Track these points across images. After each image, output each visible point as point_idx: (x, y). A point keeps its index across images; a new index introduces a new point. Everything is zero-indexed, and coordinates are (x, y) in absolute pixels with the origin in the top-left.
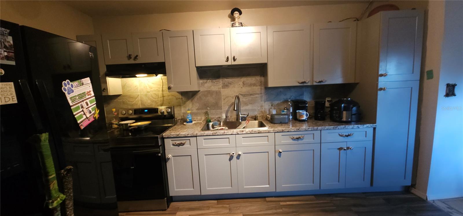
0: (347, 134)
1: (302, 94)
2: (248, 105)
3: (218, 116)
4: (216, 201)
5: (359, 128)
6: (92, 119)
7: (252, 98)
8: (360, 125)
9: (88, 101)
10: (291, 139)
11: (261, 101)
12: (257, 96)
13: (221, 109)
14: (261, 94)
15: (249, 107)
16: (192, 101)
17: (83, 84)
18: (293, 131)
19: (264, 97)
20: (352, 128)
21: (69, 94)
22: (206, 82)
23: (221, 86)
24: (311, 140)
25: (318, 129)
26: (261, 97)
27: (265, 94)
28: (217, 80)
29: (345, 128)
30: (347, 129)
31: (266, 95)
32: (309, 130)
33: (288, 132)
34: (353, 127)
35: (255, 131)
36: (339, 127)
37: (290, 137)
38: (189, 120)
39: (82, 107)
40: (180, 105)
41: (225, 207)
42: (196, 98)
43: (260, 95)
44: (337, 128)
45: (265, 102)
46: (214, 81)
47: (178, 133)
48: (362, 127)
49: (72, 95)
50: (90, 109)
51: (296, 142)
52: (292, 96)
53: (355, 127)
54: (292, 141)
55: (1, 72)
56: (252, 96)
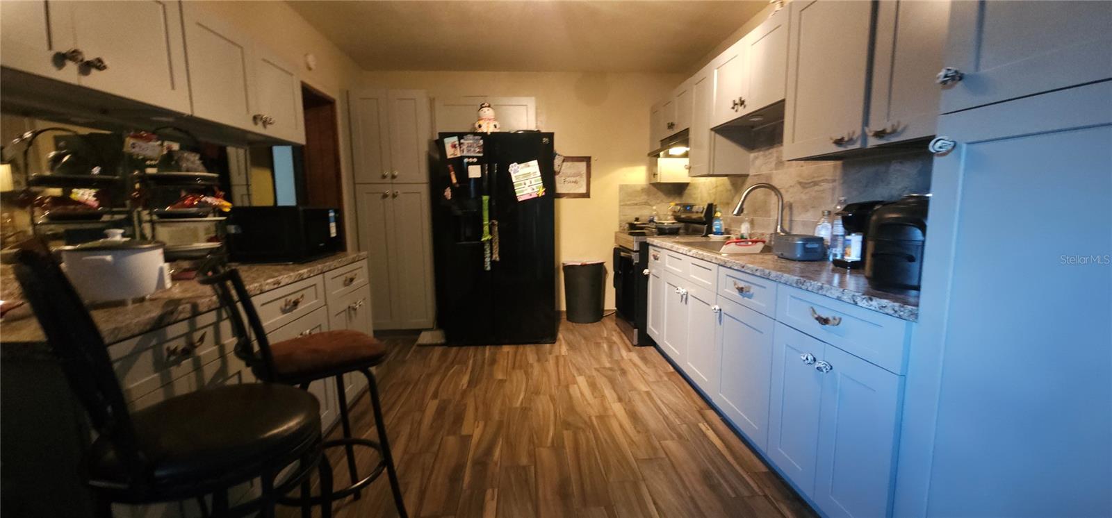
5: (856, 304)
6: (534, 196)
7: (816, 191)
8: (859, 294)
10: (735, 290)
12: (825, 186)
14: (834, 181)
17: (529, 166)
19: (839, 192)
20: (839, 299)
21: (514, 173)
25: (771, 278)
28: (770, 151)
29: (820, 292)
30: (825, 295)
32: (757, 274)
33: (730, 268)
34: (840, 295)
35: (700, 255)
36: (809, 284)
37: (735, 284)
38: (716, 229)
43: (831, 185)
48: (865, 303)
49: (517, 174)
50: (535, 188)
53: (845, 297)
54: (736, 293)
55: (475, 160)
56: (817, 187)
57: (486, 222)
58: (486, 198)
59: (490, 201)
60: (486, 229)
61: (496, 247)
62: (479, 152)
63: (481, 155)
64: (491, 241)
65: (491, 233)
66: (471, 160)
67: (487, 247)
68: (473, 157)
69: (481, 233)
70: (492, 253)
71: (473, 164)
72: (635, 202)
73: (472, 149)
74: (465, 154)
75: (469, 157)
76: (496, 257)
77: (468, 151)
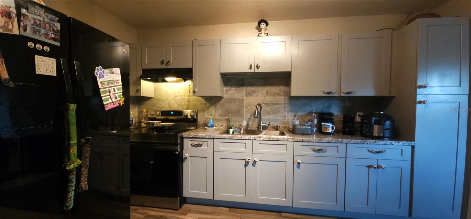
0: (378, 151)
1: (330, 107)
2: (270, 115)
3: (239, 124)
4: (228, 209)
5: (393, 144)
6: (117, 105)
7: (275, 107)
8: (394, 141)
9: (115, 88)
10: (312, 151)
11: (285, 111)
12: (280, 105)
13: (243, 117)
15: (272, 117)
16: (215, 107)
17: (113, 73)
18: (315, 141)
19: (288, 108)
20: (384, 144)
21: (100, 78)
22: (230, 90)
23: (244, 94)
24: (335, 153)
25: (343, 142)
26: (285, 107)
27: (289, 104)
28: (241, 88)
29: (375, 143)
30: (378, 144)
31: (290, 105)
32: (332, 142)
33: (309, 142)
35: (273, 138)
36: (368, 142)
37: (311, 148)
38: (210, 124)
39: (110, 92)
40: (203, 111)
41: (237, 216)
42: (220, 105)
43: (284, 105)
44: (365, 143)
45: (288, 112)
46: (238, 89)
47: (197, 134)
48: (396, 144)
49: (102, 80)
50: (117, 95)
51: (317, 154)
52: (318, 108)
53: (388, 143)
54: (312, 152)
55: (47, 49)
56: (275, 106)
57: (74, 141)
58: (73, 107)
59: (78, 111)
60: (74, 151)
61: (85, 172)
63: (58, 44)
64: (79, 169)
65: (80, 156)
66: (39, 47)
67: (73, 177)
68: (43, 44)
69: (65, 156)
70: (78, 181)
71: (43, 53)
74: (29, 33)
75: (36, 42)
76: (84, 185)
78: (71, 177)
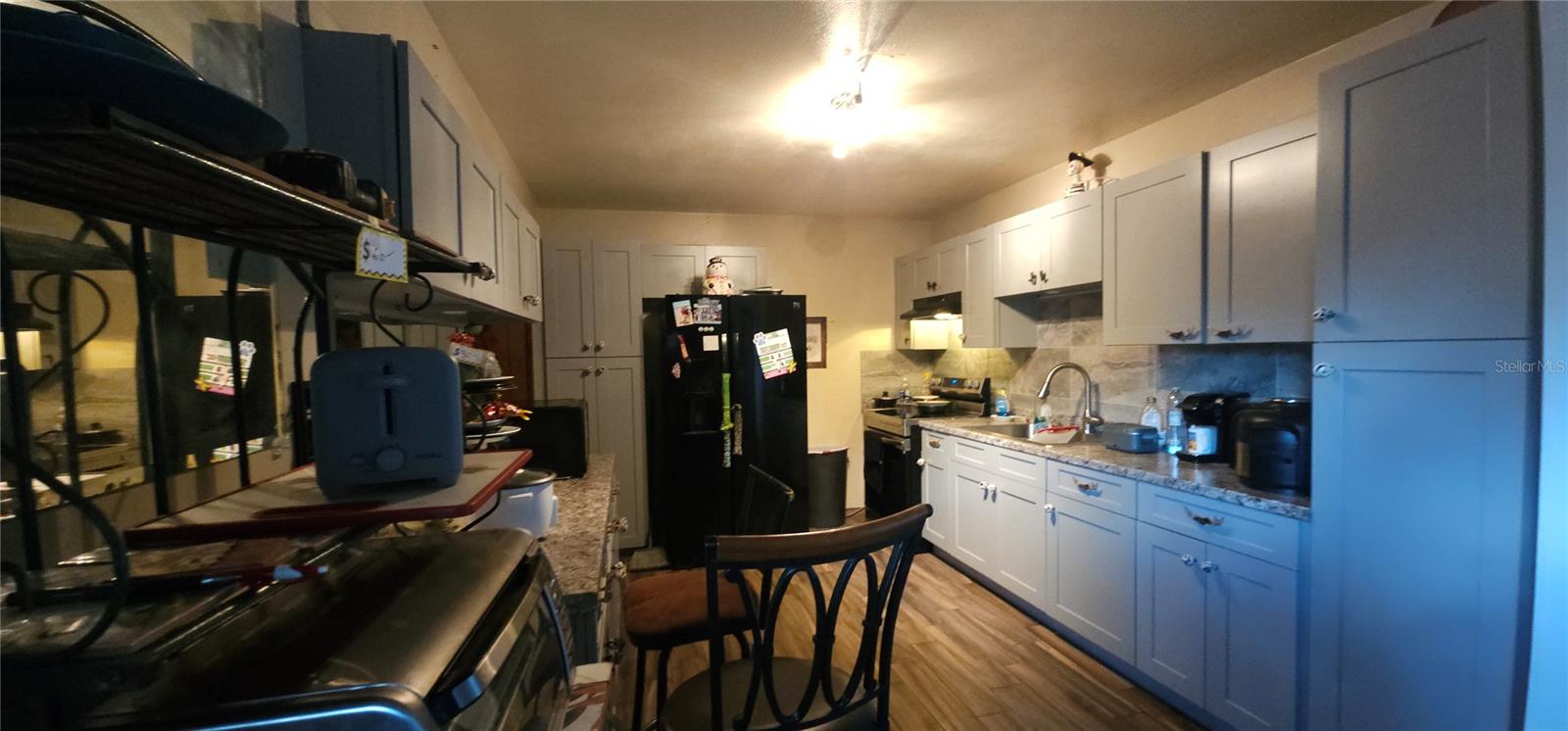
0: (1204, 516)
2: (1118, 394)
3: (1060, 414)
5: (1241, 504)
6: (784, 372)
7: (1127, 374)
8: (1245, 495)
9: (782, 355)
10: (1077, 488)
11: (1150, 386)
12: (1140, 369)
13: (1068, 397)
14: (1150, 364)
15: (1122, 400)
16: (1024, 370)
17: (778, 336)
19: (1157, 377)
20: (1220, 499)
21: (759, 342)
22: (1047, 329)
23: (1070, 339)
24: (1118, 505)
25: (1128, 476)
26: (1150, 373)
27: (1160, 366)
28: (1064, 324)
29: (1197, 492)
30: (1202, 495)
31: (1162, 367)
32: (1108, 470)
34: (1222, 495)
35: (1015, 446)
36: (1181, 484)
37: (1076, 482)
38: (1000, 409)
40: (1007, 378)
42: (1031, 366)
43: (1148, 368)
45: (1159, 389)
46: (1060, 326)
49: (763, 346)
50: (784, 361)
51: (1081, 495)
52: (1235, 379)
53: (1228, 498)
54: (1077, 491)
55: (712, 329)
56: (1129, 370)
57: (727, 406)
58: (726, 377)
59: (731, 379)
60: (727, 415)
61: (738, 437)
62: (716, 320)
63: (720, 322)
64: (732, 431)
65: (733, 420)
66: (706, 329)
67: (727, 438)
68: (709, 326)
69: (720, 420)
70: (733, 446)
71: (709, 333)
72: (881, 372)
73: (708, 316)
74: (699, 321)
76: (738, 450)
77: (703, 318)
78: (726, 438)
